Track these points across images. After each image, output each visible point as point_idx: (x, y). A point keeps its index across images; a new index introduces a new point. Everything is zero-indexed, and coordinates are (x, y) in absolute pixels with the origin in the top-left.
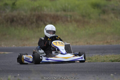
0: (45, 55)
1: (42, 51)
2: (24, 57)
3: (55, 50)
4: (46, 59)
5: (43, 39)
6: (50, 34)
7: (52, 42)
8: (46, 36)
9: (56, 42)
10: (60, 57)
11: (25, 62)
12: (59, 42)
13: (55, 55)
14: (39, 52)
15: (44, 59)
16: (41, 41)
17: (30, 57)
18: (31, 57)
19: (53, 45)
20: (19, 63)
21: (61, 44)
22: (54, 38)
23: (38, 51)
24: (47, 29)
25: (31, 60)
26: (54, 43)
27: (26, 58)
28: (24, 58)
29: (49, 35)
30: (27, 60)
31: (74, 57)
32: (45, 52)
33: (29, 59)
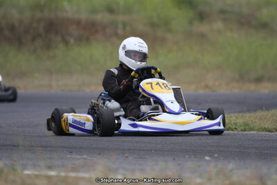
0: (123, 113)
1: (114, 104)
2: (70, 117)
3: (148, 103)
4: (131, 125)
7: (141, 84)
9: (151, 83)
10: (165, 121)
11: (72, 130)
12: (158, 84)
14: (107, 107)
15: (126, 125)
18: (88, 120)
19: (144, 91)
21: (163, 87)
22: (145, 72)
23: (104, 103)
25: (89, 126)
26: (145, 84)
27: (75, 121)
28: (70, 121)
30: (78, 125)
31: (199, 122)
32: (122, 106)
33: (85, 123)
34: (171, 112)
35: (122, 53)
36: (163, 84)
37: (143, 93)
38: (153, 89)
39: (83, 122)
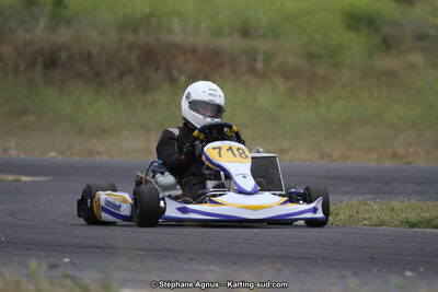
0: (179, 192)
1: (168, 179)
2: (103, 196)
3: (217, 177)
4: (180, 209)
5: (176, 132)
6: (201, 117)
7: (205, 149)
8: (187, 123)
9: (220, 148)
10: (231, 204)
11: (105, 216)
12: (230, 148)
13: (215, 196)
14: (156, 182)
15: (172, 209)
16: (166, 141)
17: (123, 199)
18: (125, 201)
19: (208, 159)
20: (82, 221)
21: (237, 153)
22: (215, 131)
23: (154, 177)
24: (195, 97)
25: (126, 210)
26: (211, 150)
27: (108, 203)
29: (199, 120)
30: (112, 208)
33: (120, 206)
34: (241, 192)
35: (185, 104)
36: (238, 149)
37: (207, 163)
38: (220, 156)
39: (118, 204)
